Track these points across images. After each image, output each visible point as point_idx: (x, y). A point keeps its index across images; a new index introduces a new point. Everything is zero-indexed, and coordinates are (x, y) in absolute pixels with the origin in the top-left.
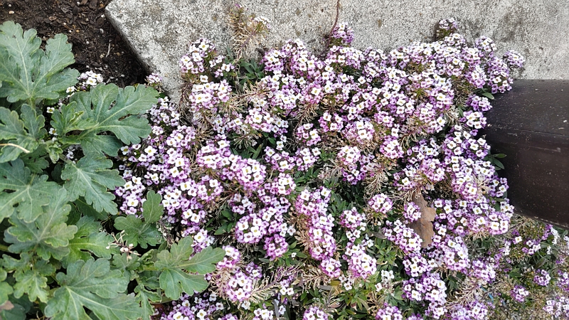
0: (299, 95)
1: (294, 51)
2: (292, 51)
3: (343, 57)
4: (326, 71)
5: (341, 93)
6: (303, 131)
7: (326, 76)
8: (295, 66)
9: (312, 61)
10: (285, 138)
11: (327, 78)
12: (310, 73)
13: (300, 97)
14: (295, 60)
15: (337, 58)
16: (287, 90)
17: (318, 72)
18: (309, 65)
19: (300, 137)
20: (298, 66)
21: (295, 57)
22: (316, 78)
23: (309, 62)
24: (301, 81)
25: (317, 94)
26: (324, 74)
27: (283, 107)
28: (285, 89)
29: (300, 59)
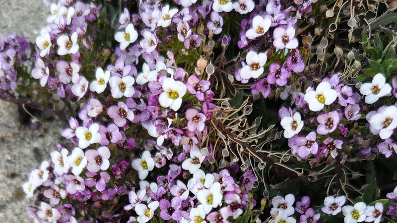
0: (187, 165)
1: (56, 195)
2: (55, 201)
3: (62, 40)
4: (108, 91)
5: (172, 30)
6: (312, 136)
7: (122, 87)
8: (100, 187)
9: (80, 132)
10: (329, 200)
11: (129, 81)
12: (117, 137)
13: (196, 161)
14: (80, 188)
15: (68, 58)
16: (175, 203)
17: (112, 112)
18: (93, 141)
19: (332, 146)
20: (97, 177)
21: (72, 189)
22: (131, 116)
23: (83, 143)
24: (144, 165)
25: (181, 89)
26: (116, 93)
27: (234, 207)
28: (171, 211)
29: (77, 171)
